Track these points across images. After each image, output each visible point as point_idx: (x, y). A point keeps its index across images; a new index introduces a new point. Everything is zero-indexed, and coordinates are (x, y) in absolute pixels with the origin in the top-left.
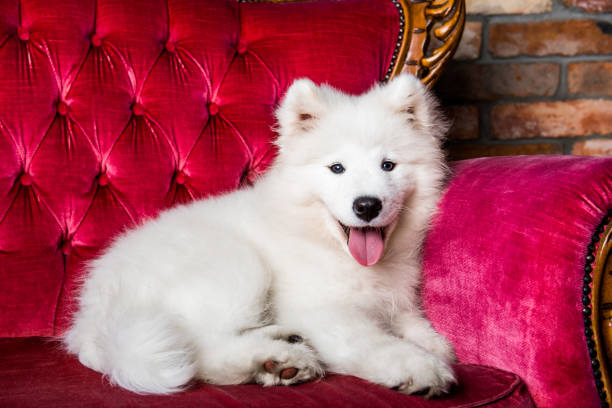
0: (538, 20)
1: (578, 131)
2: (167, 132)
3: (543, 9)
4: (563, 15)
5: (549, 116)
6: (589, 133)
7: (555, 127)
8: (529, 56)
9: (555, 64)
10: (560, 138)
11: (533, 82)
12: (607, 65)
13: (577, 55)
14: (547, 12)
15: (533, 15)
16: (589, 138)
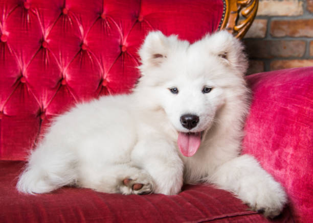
0: (296, 19)
2: (98, 59)
3: (298, 14)
4: (308, 17)
8: (290, 37)
9: (304, 41)
11: (292, 49)
14: (300, 16)
15: (293, 17)
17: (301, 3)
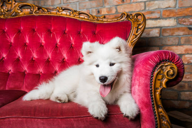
0: (173, 27)
1: (184, 53)
3: (174, 25)
4: (179, 26)
5: (176, 49)
6: (186, 53)
7: (178, 52)
8: (171, 36)
9: (178, 37)
10: (179, 54)
11: (172, 41)
12: (191, 37)
13: (183, 35)
14: (175, 26)
16: (186, 54)
17: (175, 20)
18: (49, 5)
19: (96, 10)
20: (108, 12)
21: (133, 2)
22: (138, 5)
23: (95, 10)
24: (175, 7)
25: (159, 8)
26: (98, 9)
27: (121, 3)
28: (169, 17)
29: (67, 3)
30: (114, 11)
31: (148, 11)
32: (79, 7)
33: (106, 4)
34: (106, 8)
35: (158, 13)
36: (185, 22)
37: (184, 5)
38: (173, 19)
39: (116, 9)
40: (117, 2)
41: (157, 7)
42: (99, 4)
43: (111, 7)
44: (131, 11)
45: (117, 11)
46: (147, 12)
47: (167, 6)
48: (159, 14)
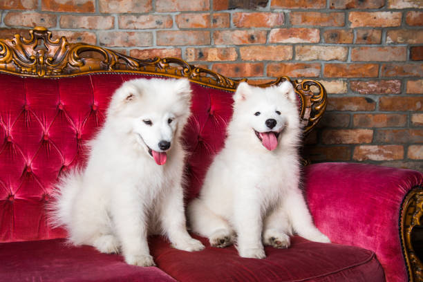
0: (341, 97)
1: (357, 142)
3: (344, 92)
5: (345, 135)
6: (361, 142)
10: (350, 144)
11: (340, 121)
12: (369, 115)
13: (357, 111)
14: (345, 94)
16: (362, 144)
17: (346, 84)
18: (83, 28)
19: (196, 49)
20: (221, 57)
21: (272, 43)
22: (282, 49)
23: (193, 51)
24: (346, 61)
25: (318, 59)
26: (200, 49)
27: (247, 41)
28: (334, 78)
29: (128, 29)
30: (233, 57)
31: (299, 62)
32: (157, 41)
33: (218, 40)
34: (217, 49)
35: (316, 68)
36: (360, 88)
37: (361, 59)
38: (342, 82)
39: (238, 52)
40: (240, 38)
41: (314, 57)
42: (203, 39)
43: (227, 48)
44: (268, 60)
45: (239, 57)
46: (297, 65)
47: (332, 57)
48: (319, 70)
